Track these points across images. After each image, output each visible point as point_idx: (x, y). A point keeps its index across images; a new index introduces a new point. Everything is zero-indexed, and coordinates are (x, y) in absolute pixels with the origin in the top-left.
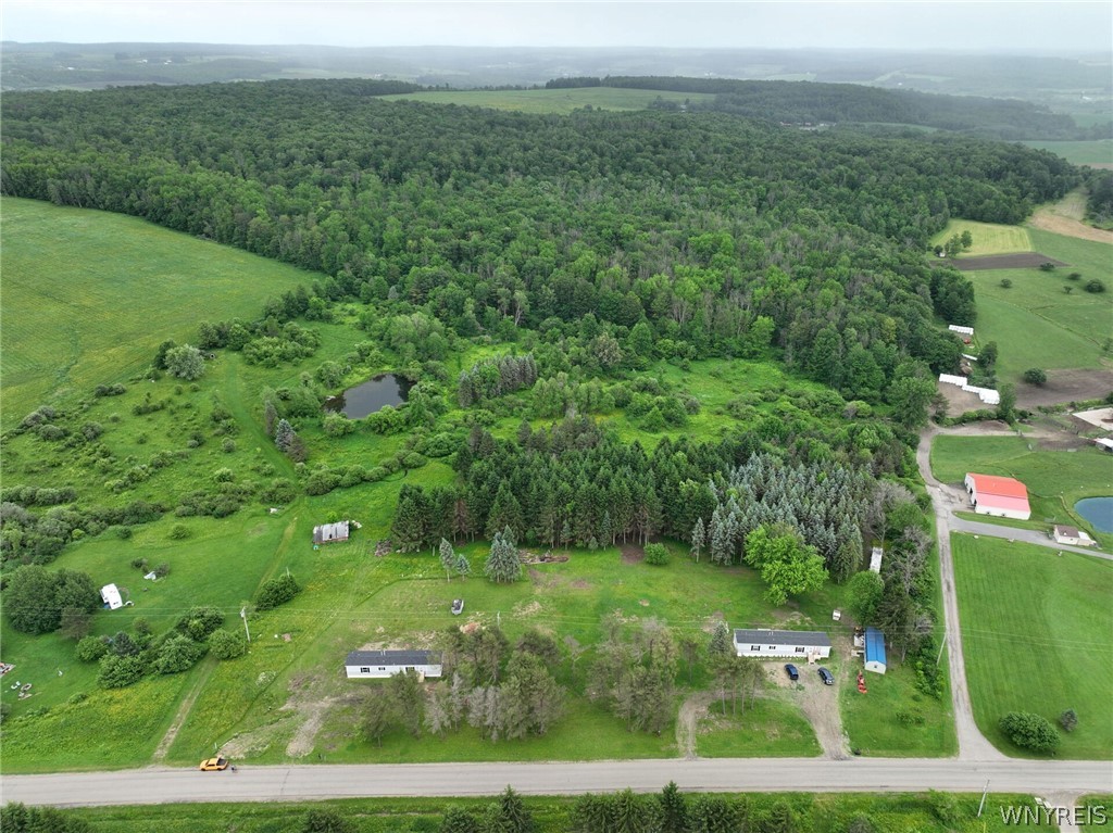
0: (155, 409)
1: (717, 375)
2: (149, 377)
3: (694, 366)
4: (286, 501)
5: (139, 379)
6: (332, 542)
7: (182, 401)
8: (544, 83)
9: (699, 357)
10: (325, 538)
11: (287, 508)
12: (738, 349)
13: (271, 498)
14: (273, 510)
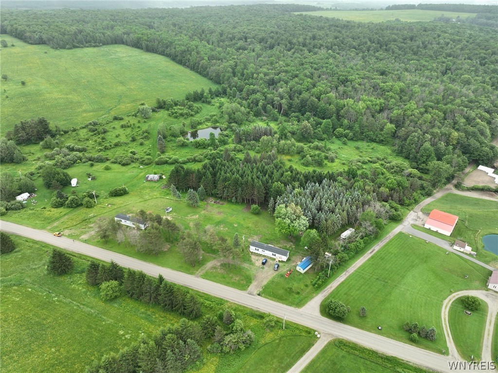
0: (128, 127)
1: (358, 148)
2: (133, 115)
3: (350, 143)
4: (147, 164)
5: (130, 116)
6: (151, 181)
7: (138, 125)
8: (385, 8)
9: (354, 139)
10: (149, 179)
11: (146, 167)
12: (374, 137)
13: (142, 163)
14: (141, 167)
